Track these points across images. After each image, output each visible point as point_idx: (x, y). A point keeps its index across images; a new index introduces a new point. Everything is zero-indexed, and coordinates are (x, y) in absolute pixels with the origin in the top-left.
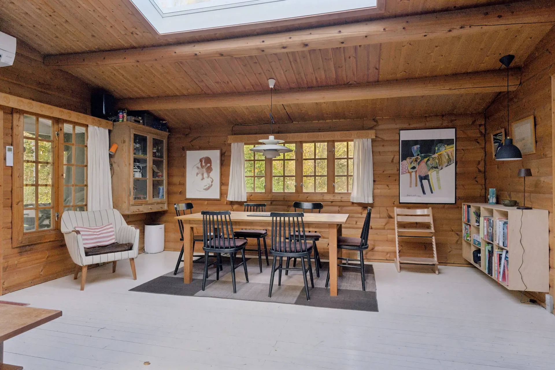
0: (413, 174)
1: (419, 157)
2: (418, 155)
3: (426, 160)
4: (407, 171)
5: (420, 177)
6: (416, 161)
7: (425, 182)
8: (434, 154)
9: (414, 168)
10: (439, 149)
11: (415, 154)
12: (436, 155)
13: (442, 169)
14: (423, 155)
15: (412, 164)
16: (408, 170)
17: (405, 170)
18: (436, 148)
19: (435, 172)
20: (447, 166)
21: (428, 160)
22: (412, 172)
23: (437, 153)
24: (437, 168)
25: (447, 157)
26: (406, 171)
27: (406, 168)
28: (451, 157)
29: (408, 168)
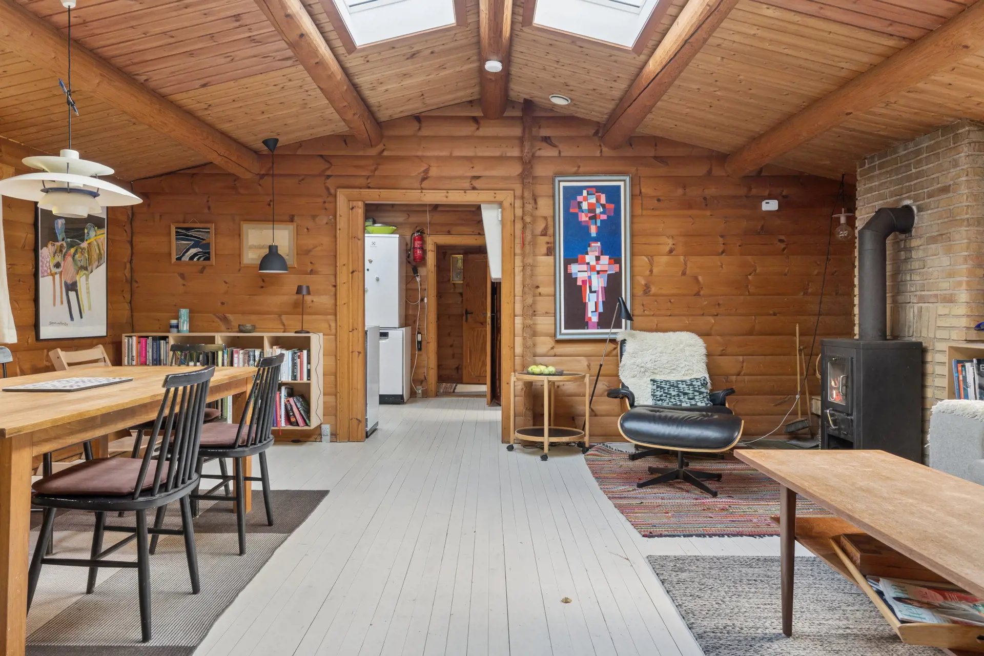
0: (57, 277)
1: (65, 245)
2: (63, 240)
3: (72, 250)
4: (49, 271)
5: (66, 284)
6: (61, 251)
7: (72, 295)
8: (83, 240)
9: (57, 265)
10: (88, 233)
11: (60, 238)
12: (84, 245)
13: (92, 272)
14: (69, 240)
15: (56, 256)
16: (50, 269)
17: (46, 269)
18: (86, 231)
19: (85, 276)
20: (98, 267)
21: (76, 251)
22: (56, 273)
23: (87, 240)
24: (86, 269)
25: (98, 251)
26: (47, 271)
27: (48, 265)
28: (102, 252)
29: (50, 266)
